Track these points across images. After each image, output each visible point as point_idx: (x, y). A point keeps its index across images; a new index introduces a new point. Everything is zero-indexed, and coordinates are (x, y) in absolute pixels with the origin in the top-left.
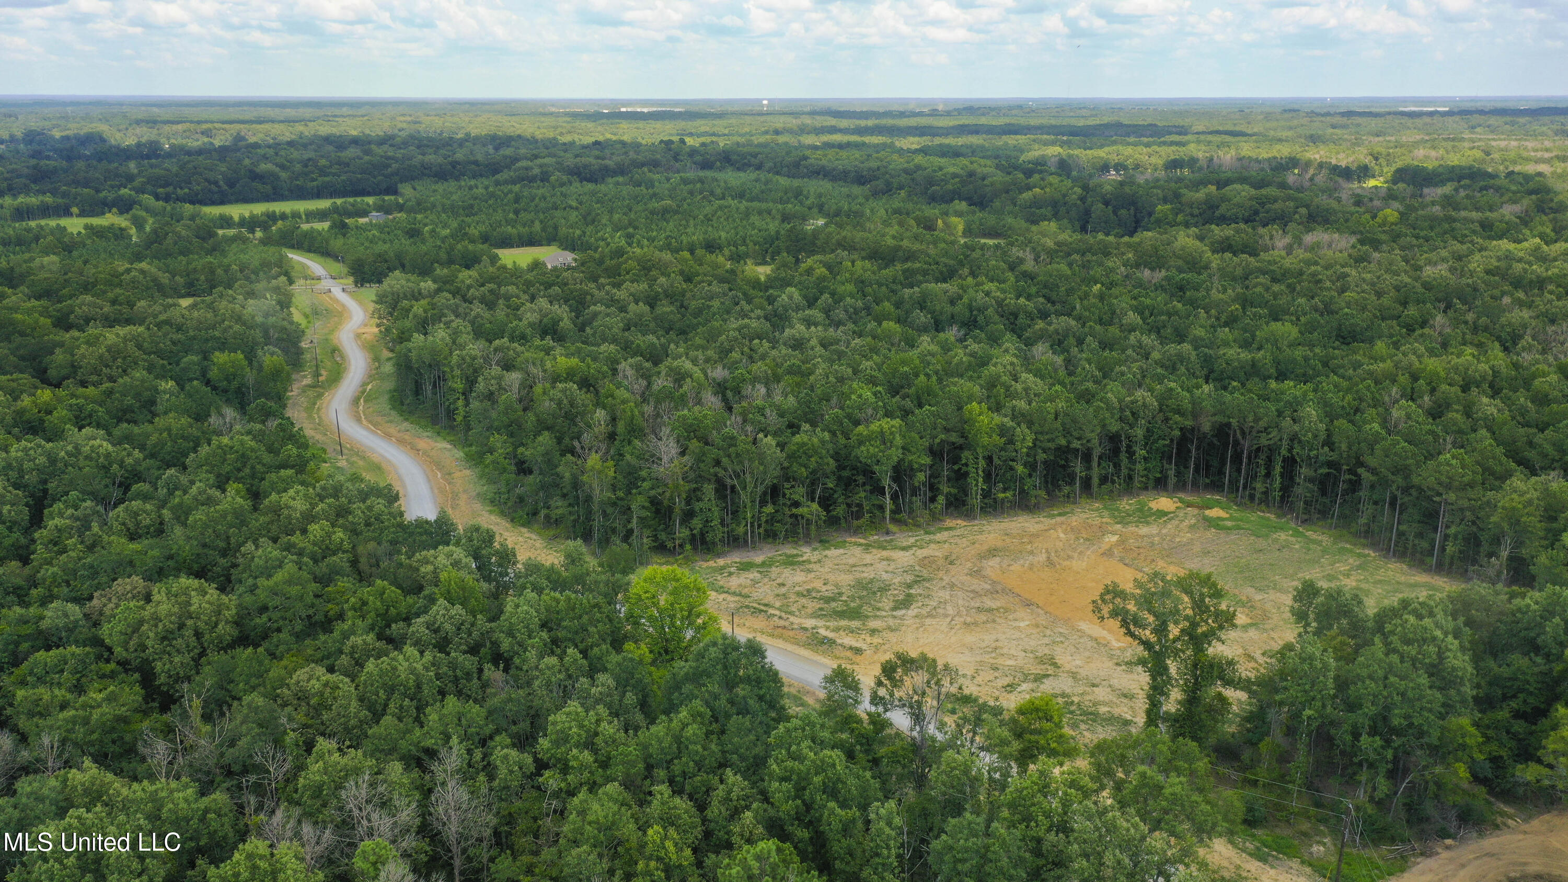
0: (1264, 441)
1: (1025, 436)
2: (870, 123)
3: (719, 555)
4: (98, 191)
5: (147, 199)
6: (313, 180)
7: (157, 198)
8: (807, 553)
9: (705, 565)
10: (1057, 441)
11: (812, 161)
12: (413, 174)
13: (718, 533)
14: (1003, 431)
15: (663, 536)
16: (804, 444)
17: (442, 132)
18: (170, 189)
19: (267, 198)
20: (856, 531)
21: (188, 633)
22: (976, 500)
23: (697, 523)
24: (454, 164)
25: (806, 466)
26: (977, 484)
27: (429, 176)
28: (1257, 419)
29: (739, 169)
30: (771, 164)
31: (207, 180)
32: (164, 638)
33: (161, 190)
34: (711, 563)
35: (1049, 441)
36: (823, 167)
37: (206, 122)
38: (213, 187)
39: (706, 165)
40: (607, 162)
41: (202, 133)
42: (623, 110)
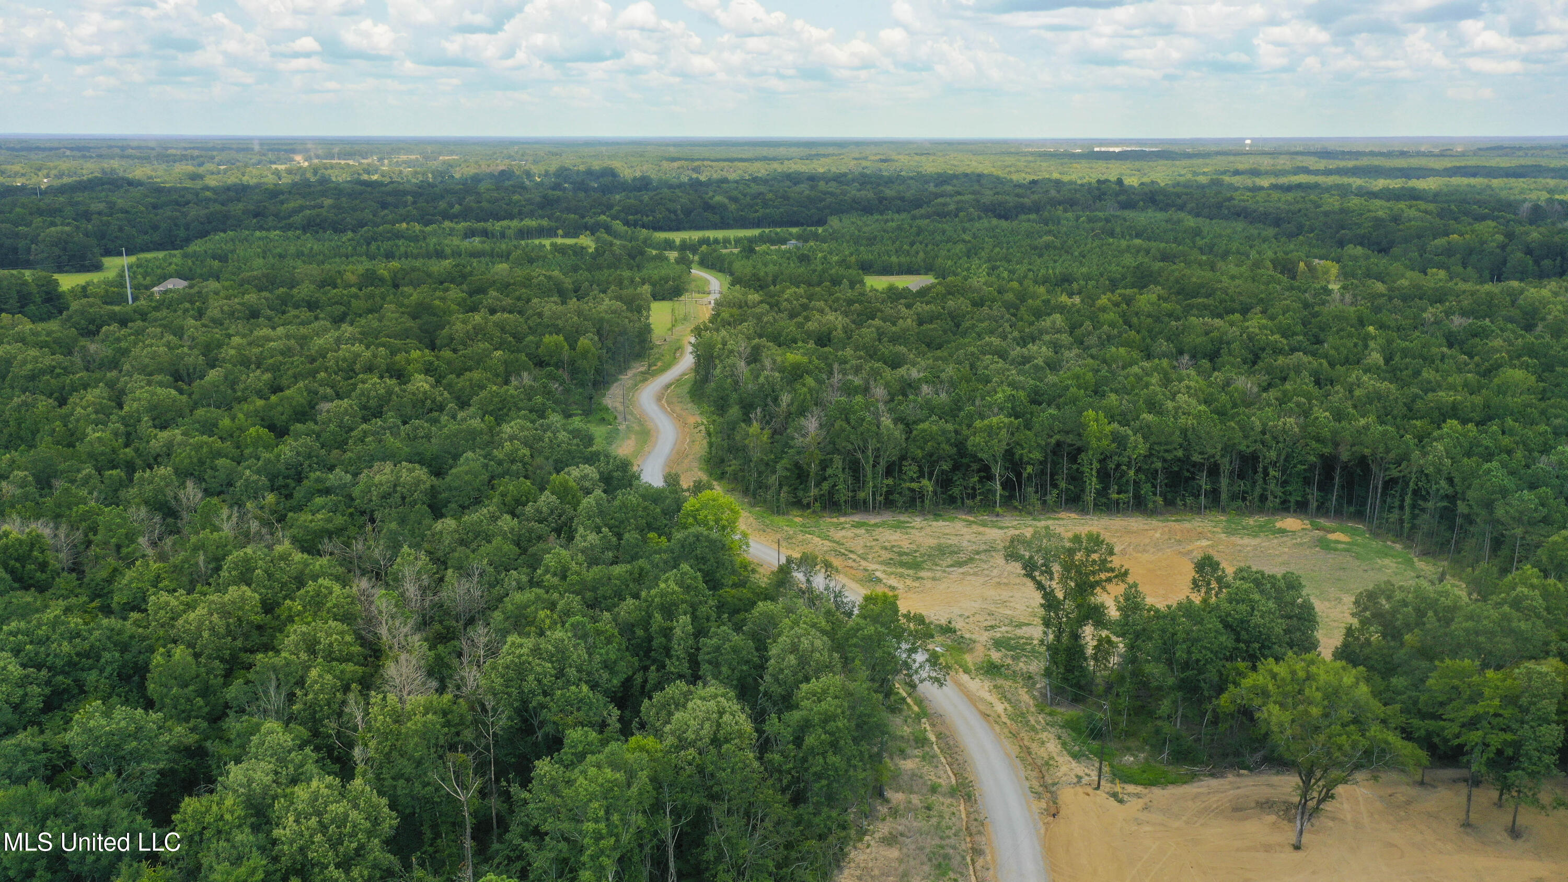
0: (1395, 473)
1: (1138, 446)
2: (1350, 164)
3: (845, 515)
4: (583, 217)
5: (618, 225)
6: (757, 211)
7: (627, 223)
8: (918, 521)
9: (828, 520)
10: (1175, 453)
11: (1236, 202)
12: (841, 209)
13: (843, 494)
14: (1116, 437)
15: (800, 494)
16: (925, 431)
17: (901, 171)
18: (639, 216)
19: (715, 227)
20: (970, 511)
21: (398, 495)
22: (1090, 497)
23: (825, 486)
24: (881, 200)
25: (922, 449)
26: (1093, 484)
27: (857, 210)
28: (1388, 451)
29: (1161, 209)
30: (1193, 205)
31: (668, 210)
32: (384, 497)
33: (630, 217)
34: (835, 520)
35: (1166, 451)
36: (1245, 209)
37: (698, 160)
38: (673, 216)
39: (1129, 205)
40: (1026, 200)
41: (693, 170)
42: (1096, 149)
